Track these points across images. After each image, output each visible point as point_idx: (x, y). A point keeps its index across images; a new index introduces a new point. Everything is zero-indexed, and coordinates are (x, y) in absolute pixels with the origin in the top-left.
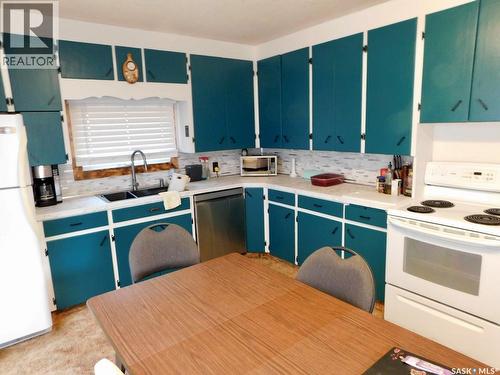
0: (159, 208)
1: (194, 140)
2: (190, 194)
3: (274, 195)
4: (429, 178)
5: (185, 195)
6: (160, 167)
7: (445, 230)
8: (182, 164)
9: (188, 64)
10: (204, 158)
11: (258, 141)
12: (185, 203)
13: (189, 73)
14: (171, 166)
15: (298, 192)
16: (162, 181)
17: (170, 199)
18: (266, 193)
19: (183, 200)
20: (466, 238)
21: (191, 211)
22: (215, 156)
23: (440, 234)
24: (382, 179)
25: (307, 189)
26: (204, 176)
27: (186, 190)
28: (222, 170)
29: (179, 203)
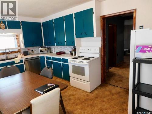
0: (13, 63)
1: (24, 44)
2: (23, 59)
3: (47, 58)
4: (80, 51)
5: (21, 59)
6: (15, 52)
7: (78, 62)
8: (22, 51)
9: (21, 24)
10: (29, 49)
11: (44, 44)
12: (21, 61)
13: (21, 26)
14: (19, 51)
15: (52, 57)
16: (15, 56)
17: (17, 61)
18: (45, 58)
19: (20, 60)
20: (82, 63)
21: (23, 63)
22: (32, 48)
23: (78, 63)
24: (71, 52)
25: (55, 56)
26: (29, 54)
27: (22, 58)
28: (35, 52)
29: (19, 61)
